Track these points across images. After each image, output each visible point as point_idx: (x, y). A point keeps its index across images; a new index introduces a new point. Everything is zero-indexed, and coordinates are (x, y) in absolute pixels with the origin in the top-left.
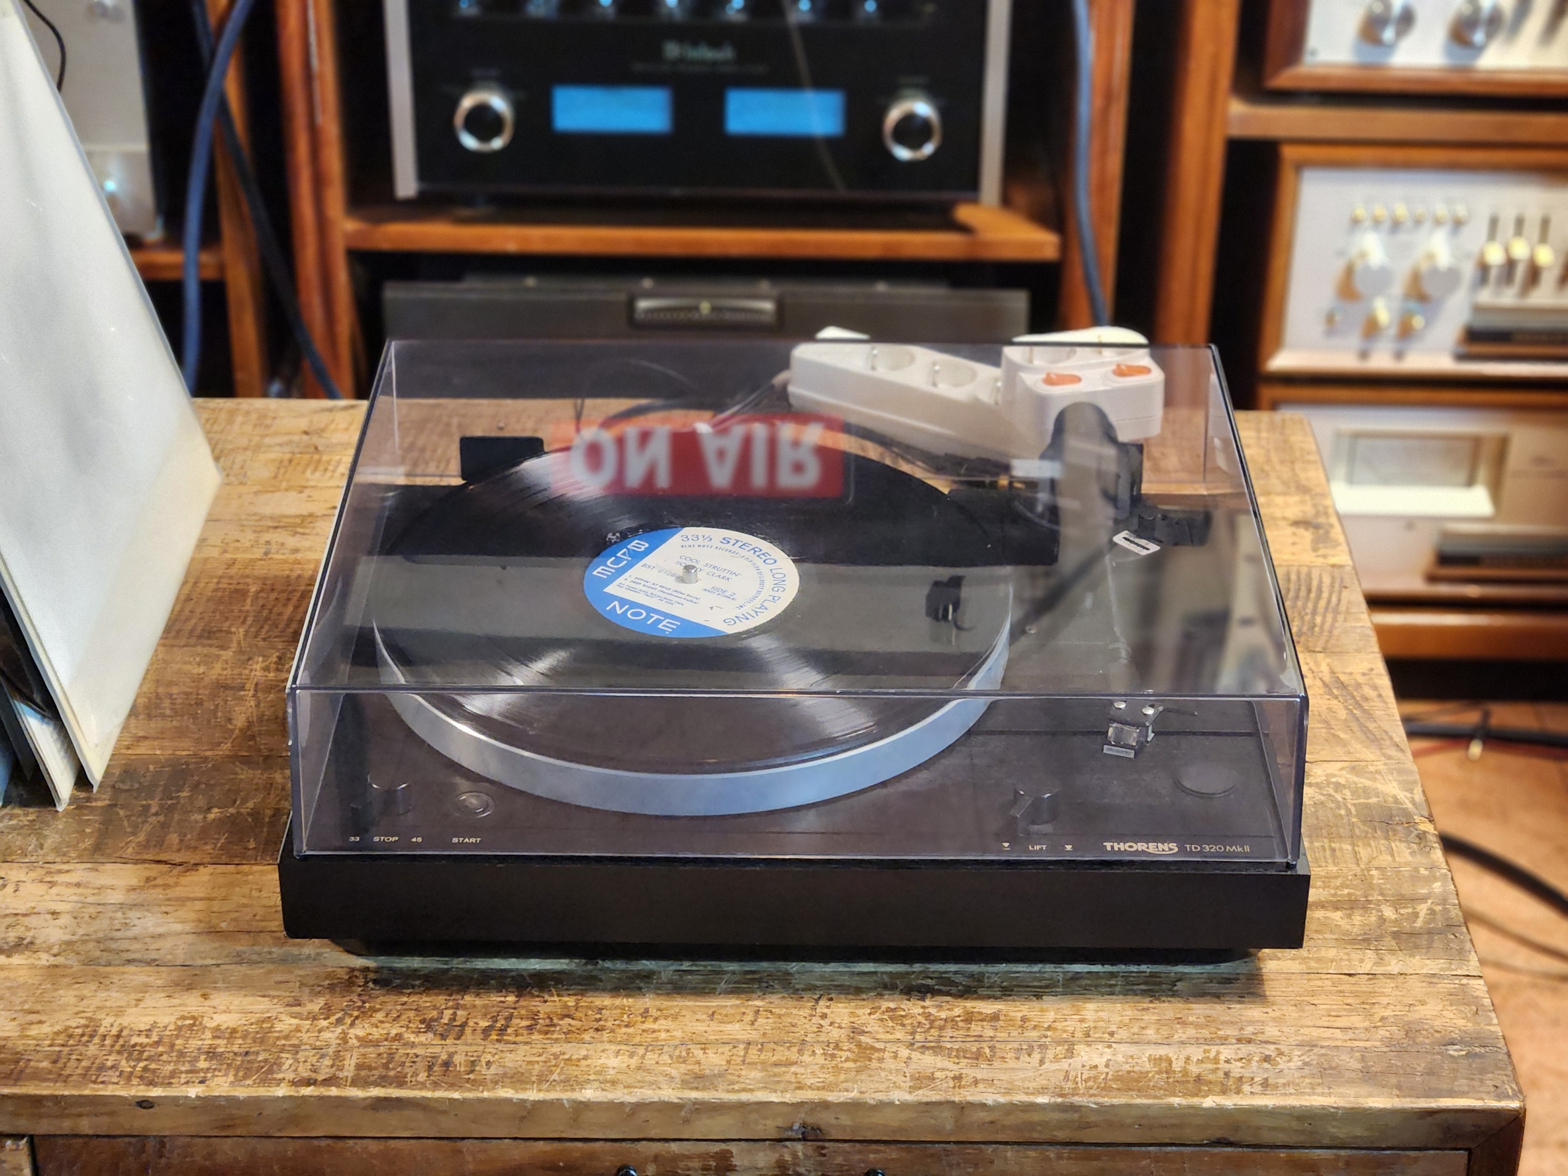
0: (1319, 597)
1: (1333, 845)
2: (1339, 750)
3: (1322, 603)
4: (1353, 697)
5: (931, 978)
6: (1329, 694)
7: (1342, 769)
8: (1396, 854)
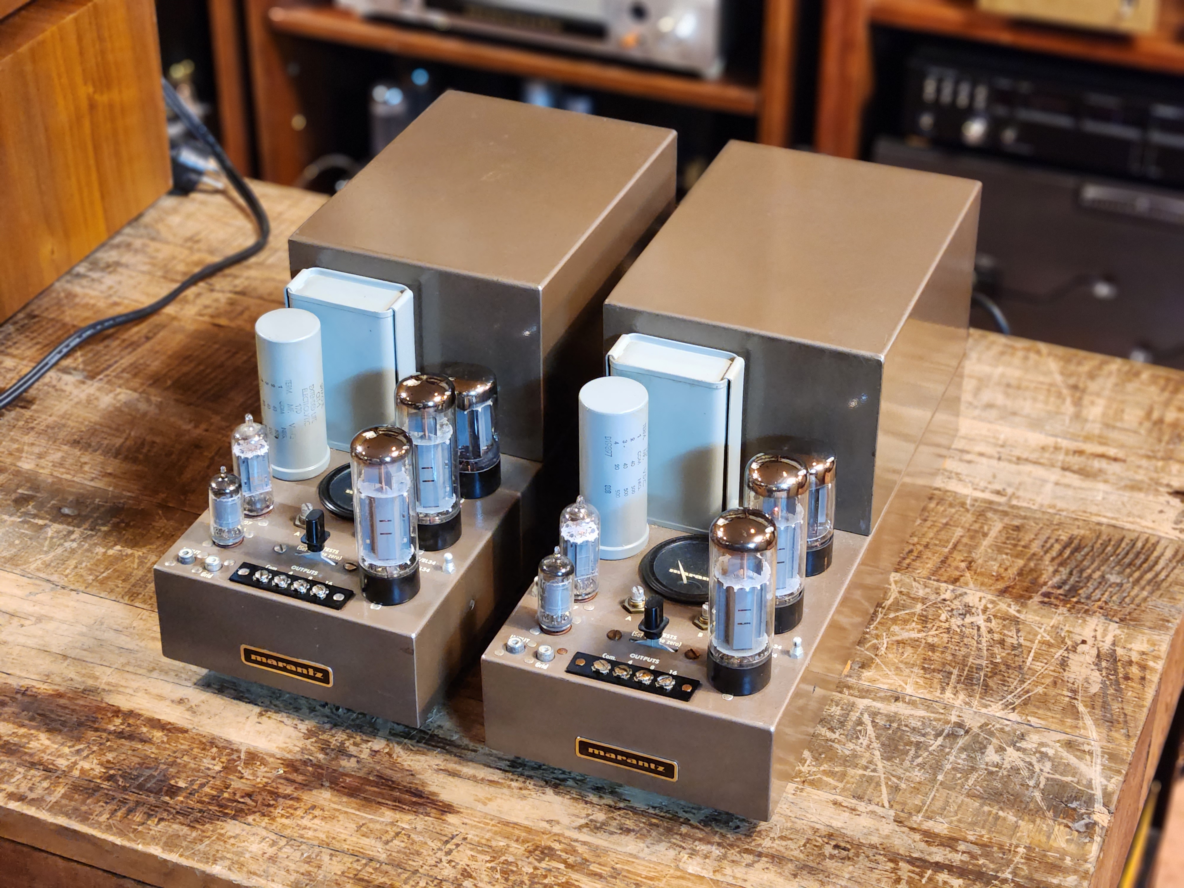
0: (1150, 569)
1: (1001, 813)
2: (1069, 721)
3: (1149, 576)
4: (1116, 673)
5: (560, 842)
6: (1096, 665)
7: (1059, 741)
8: (1053, 837)
